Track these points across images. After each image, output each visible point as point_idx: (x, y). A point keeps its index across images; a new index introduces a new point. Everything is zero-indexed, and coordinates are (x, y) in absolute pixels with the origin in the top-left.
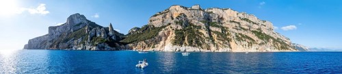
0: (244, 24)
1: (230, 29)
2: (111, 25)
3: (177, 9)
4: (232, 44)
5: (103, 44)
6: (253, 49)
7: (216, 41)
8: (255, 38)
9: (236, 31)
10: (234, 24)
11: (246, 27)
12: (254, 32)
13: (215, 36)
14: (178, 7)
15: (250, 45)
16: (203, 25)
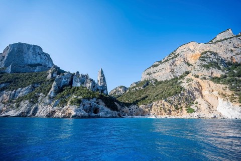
2: (102, 72)
3: (192, 48)
5: (93, 102)
14: (191, 46)
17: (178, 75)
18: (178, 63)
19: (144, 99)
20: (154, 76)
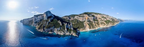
0: (103, 19)
1: (99, 21)
3: (87, 16)
4: (100, 25)
6: (105, 26)
7: (97, 26)
8: (106, 23)
9: (101, 21)
10: (100, 19)
11: (103, 20)
12: (105, 21)
13: (96, 24)
15: (104, 25)
16: (93, 21)
17: (84, 21)
18: (84, 18)
19: (78, 27)
20: (79, 19)
